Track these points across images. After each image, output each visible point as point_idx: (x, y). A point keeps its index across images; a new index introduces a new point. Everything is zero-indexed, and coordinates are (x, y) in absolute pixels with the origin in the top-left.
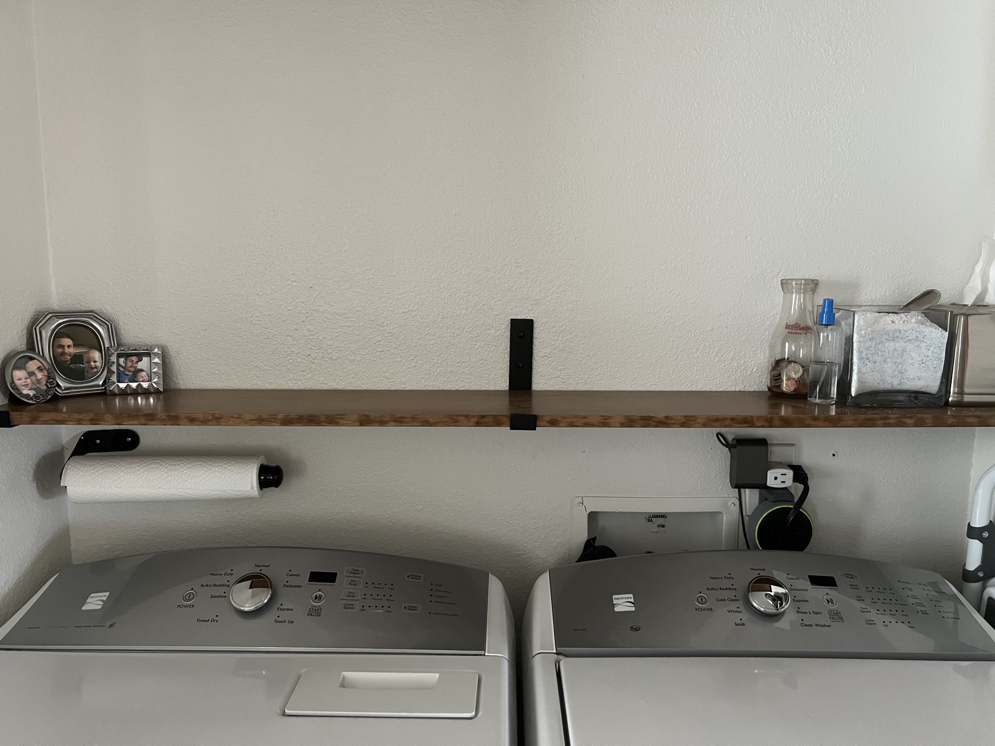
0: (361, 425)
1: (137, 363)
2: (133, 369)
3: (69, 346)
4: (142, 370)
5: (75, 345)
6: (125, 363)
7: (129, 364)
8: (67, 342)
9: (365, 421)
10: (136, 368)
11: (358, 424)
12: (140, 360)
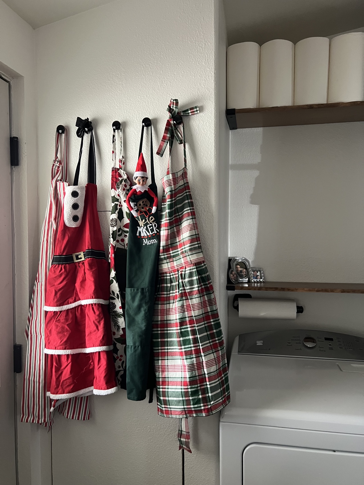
0: (341, 292)
1: (257, 273)
2: (256, 275)
3: (239, 268)
4: (258, 276)
5: (240, 268)
6: (254, 273)
7: (255, 274)
8: (239, 266)
9: (343, 291)
10: (257, 275)
11: (340, 292)
12: (258, 272)
